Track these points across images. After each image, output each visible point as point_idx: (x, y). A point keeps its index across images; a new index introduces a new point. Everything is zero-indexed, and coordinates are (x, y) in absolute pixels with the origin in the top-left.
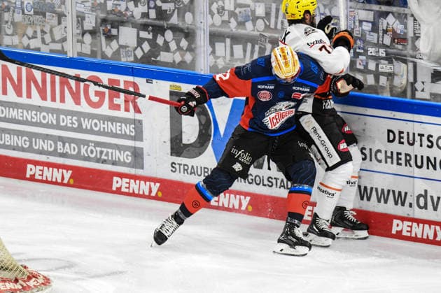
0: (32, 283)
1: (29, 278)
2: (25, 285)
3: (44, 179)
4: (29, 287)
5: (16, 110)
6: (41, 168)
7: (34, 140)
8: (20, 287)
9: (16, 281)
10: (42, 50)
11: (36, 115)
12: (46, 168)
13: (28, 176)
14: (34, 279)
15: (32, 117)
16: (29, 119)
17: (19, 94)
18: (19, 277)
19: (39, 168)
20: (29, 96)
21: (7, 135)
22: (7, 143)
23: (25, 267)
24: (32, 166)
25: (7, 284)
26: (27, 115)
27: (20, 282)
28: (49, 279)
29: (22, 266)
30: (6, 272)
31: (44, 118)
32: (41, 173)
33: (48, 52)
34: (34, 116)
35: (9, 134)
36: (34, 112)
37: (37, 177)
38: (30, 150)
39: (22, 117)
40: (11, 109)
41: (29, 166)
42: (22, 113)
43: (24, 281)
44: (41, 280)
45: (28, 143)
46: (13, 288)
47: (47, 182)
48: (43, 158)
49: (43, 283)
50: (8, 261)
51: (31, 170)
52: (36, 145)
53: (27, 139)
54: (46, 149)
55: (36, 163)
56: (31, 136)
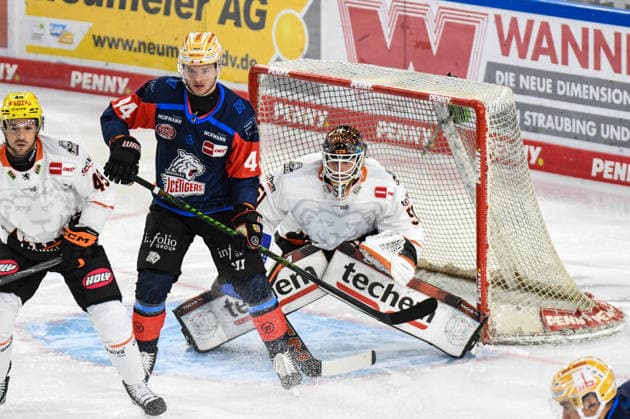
0: (599, 317)
1: (596, 311)
2: (589, 319)
3: (616, 178)
4: (595, 322)
5: (579, 85)
6: (612, 163)
7: (602, 126)
8: (584, 322)
9: (578, 314)
10: (616, 5)
11: (606, 92)
12: (618, 164)
13: (594, 174)
14: (601, 312)
15: (601, 96)
16: (597, 99)
17: (584, 64)
18: (582, 308)
19: (609, 163)
20: (597, 67)
21: (567, 119)
22: (566, 130)
23: (590, 296)
24: (600, 161)
25: (566, 317)
26: (594, 93)
27: (583, 314)
28: (621, 313)
29: (586, 294)
30: (565, 302)
31: (617, 97)
32: (611, 170)
33: (623, 7)
34: (602, 93)
35: (570, 117)
36: (604, 89)
37: (606, 176)
38: (597, 139)
39: (588, 94)
40: (573, 84)
41: (596, 161)
42: (588, 89)
43: (590, 315)
44: (611, 314)
45: (594, 130)
46: (574, 323)
47: (619, 182)
48: (614, 150)
49: (613, 318)
50: (568, 286)
51: (598, 167)
52: (605, 132)
53: (593, 124)
54: (618, 138)
55: (605, 157)
56: (599, 120)
